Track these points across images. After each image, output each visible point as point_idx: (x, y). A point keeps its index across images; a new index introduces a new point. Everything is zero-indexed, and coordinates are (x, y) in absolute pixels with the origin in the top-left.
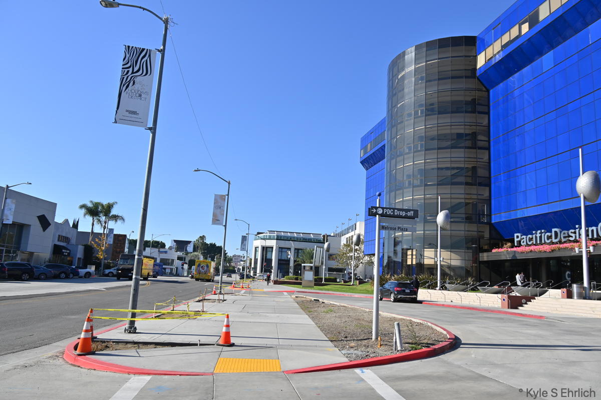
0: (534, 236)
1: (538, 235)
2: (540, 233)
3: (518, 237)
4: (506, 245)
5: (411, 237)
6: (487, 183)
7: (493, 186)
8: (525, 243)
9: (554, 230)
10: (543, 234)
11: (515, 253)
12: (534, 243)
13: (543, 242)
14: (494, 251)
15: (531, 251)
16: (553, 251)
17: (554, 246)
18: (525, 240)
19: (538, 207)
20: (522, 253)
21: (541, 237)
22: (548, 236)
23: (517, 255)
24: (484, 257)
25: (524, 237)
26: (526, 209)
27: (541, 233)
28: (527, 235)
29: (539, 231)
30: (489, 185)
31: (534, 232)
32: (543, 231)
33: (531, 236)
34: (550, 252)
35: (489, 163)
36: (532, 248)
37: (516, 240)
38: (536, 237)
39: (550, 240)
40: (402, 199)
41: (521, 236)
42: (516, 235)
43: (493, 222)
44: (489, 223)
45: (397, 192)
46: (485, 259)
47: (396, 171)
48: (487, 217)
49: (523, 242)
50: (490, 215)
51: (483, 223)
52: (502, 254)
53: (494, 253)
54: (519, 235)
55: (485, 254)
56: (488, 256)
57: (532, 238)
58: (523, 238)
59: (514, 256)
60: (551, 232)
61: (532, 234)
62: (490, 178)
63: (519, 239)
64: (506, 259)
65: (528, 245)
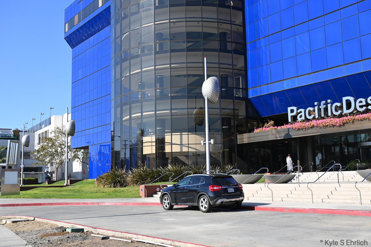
0: (316, 108)
1: (322, 107)
2: (324, 104)
3: (292, 111)
4: (268, 123)
5: (154, 118)
6: (242, 50)
7: (249, 53)
8: (303, 118)
9: (344, 99)
10: (329, 105)
11: (289, 131)
12: (317, 117)
13: (330, 114)
14: (256, 131)
15: (313, 127)
16: (344, 124)
17: (345, 118)
18: (303, 114)
19: (313, 74)
20: (299, 129)
21: (326, 109)
22: (336, 107)
23: (291, 133)
24: (245, 138)
25: (302, 110)
26: (296, 79)
27: (326, 104)
28: (305, 108)
29: (324, 102)
30: (244, 54)
31: (316, 103)
32: (329, 101)
33: (311, 109)
34: (340, 126)
35: (244, 26)
36: (314, 123)
37: (290, 115)
38: (319, 110)
39: (340, 112)
40: (140, 70)
41: (297, 110)
42: (289, 109)
43: (250, 96)
44: (246, 99)
45: (133, 61)
46: (246, 141)
47: (130, 34)
48: (242, 91)
49: (301, 116)
50: (246, 89)
51: (239, 98)
52: (270, 133)
53: (257, 133)
54: (295, 108)
55: (245, 136)
56: (249, 138)
57: (314, 111)
58: (301, 112)
59: (288, 134)
60: (341, 101)
61: (314, 106)
62: (245, 45)
63: (294, 114)
64: (275, 139)
65: (307, 120)
